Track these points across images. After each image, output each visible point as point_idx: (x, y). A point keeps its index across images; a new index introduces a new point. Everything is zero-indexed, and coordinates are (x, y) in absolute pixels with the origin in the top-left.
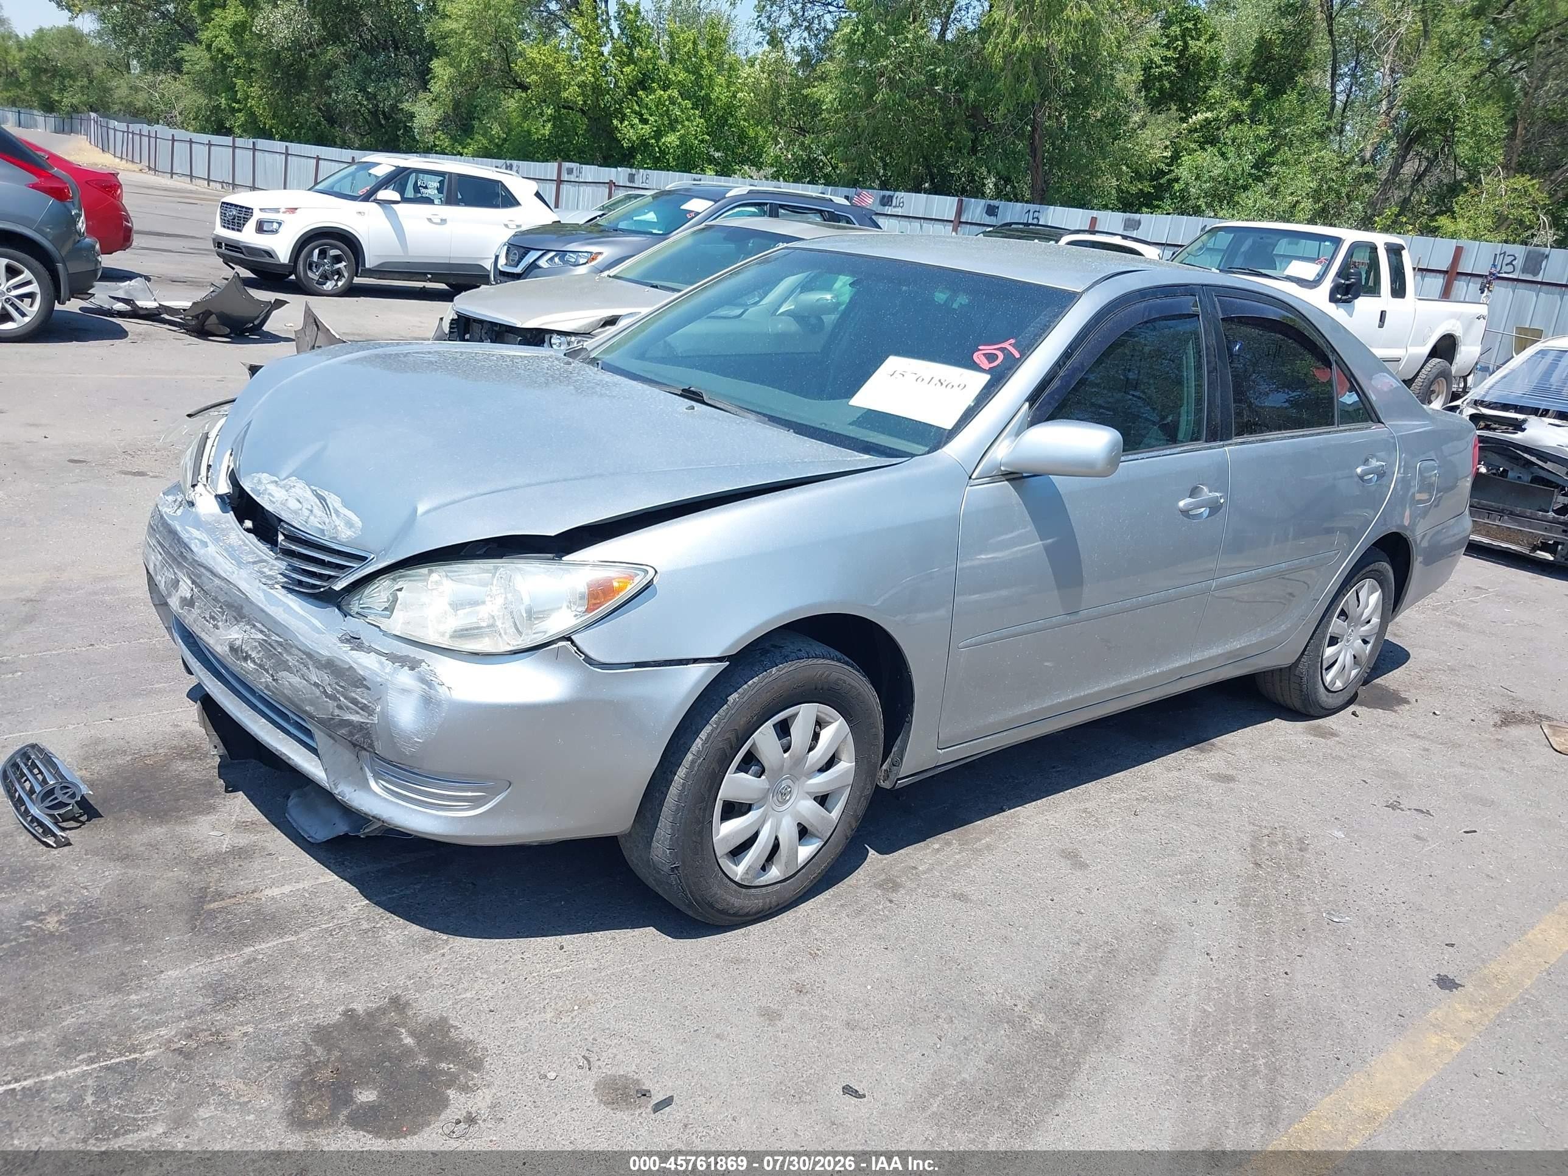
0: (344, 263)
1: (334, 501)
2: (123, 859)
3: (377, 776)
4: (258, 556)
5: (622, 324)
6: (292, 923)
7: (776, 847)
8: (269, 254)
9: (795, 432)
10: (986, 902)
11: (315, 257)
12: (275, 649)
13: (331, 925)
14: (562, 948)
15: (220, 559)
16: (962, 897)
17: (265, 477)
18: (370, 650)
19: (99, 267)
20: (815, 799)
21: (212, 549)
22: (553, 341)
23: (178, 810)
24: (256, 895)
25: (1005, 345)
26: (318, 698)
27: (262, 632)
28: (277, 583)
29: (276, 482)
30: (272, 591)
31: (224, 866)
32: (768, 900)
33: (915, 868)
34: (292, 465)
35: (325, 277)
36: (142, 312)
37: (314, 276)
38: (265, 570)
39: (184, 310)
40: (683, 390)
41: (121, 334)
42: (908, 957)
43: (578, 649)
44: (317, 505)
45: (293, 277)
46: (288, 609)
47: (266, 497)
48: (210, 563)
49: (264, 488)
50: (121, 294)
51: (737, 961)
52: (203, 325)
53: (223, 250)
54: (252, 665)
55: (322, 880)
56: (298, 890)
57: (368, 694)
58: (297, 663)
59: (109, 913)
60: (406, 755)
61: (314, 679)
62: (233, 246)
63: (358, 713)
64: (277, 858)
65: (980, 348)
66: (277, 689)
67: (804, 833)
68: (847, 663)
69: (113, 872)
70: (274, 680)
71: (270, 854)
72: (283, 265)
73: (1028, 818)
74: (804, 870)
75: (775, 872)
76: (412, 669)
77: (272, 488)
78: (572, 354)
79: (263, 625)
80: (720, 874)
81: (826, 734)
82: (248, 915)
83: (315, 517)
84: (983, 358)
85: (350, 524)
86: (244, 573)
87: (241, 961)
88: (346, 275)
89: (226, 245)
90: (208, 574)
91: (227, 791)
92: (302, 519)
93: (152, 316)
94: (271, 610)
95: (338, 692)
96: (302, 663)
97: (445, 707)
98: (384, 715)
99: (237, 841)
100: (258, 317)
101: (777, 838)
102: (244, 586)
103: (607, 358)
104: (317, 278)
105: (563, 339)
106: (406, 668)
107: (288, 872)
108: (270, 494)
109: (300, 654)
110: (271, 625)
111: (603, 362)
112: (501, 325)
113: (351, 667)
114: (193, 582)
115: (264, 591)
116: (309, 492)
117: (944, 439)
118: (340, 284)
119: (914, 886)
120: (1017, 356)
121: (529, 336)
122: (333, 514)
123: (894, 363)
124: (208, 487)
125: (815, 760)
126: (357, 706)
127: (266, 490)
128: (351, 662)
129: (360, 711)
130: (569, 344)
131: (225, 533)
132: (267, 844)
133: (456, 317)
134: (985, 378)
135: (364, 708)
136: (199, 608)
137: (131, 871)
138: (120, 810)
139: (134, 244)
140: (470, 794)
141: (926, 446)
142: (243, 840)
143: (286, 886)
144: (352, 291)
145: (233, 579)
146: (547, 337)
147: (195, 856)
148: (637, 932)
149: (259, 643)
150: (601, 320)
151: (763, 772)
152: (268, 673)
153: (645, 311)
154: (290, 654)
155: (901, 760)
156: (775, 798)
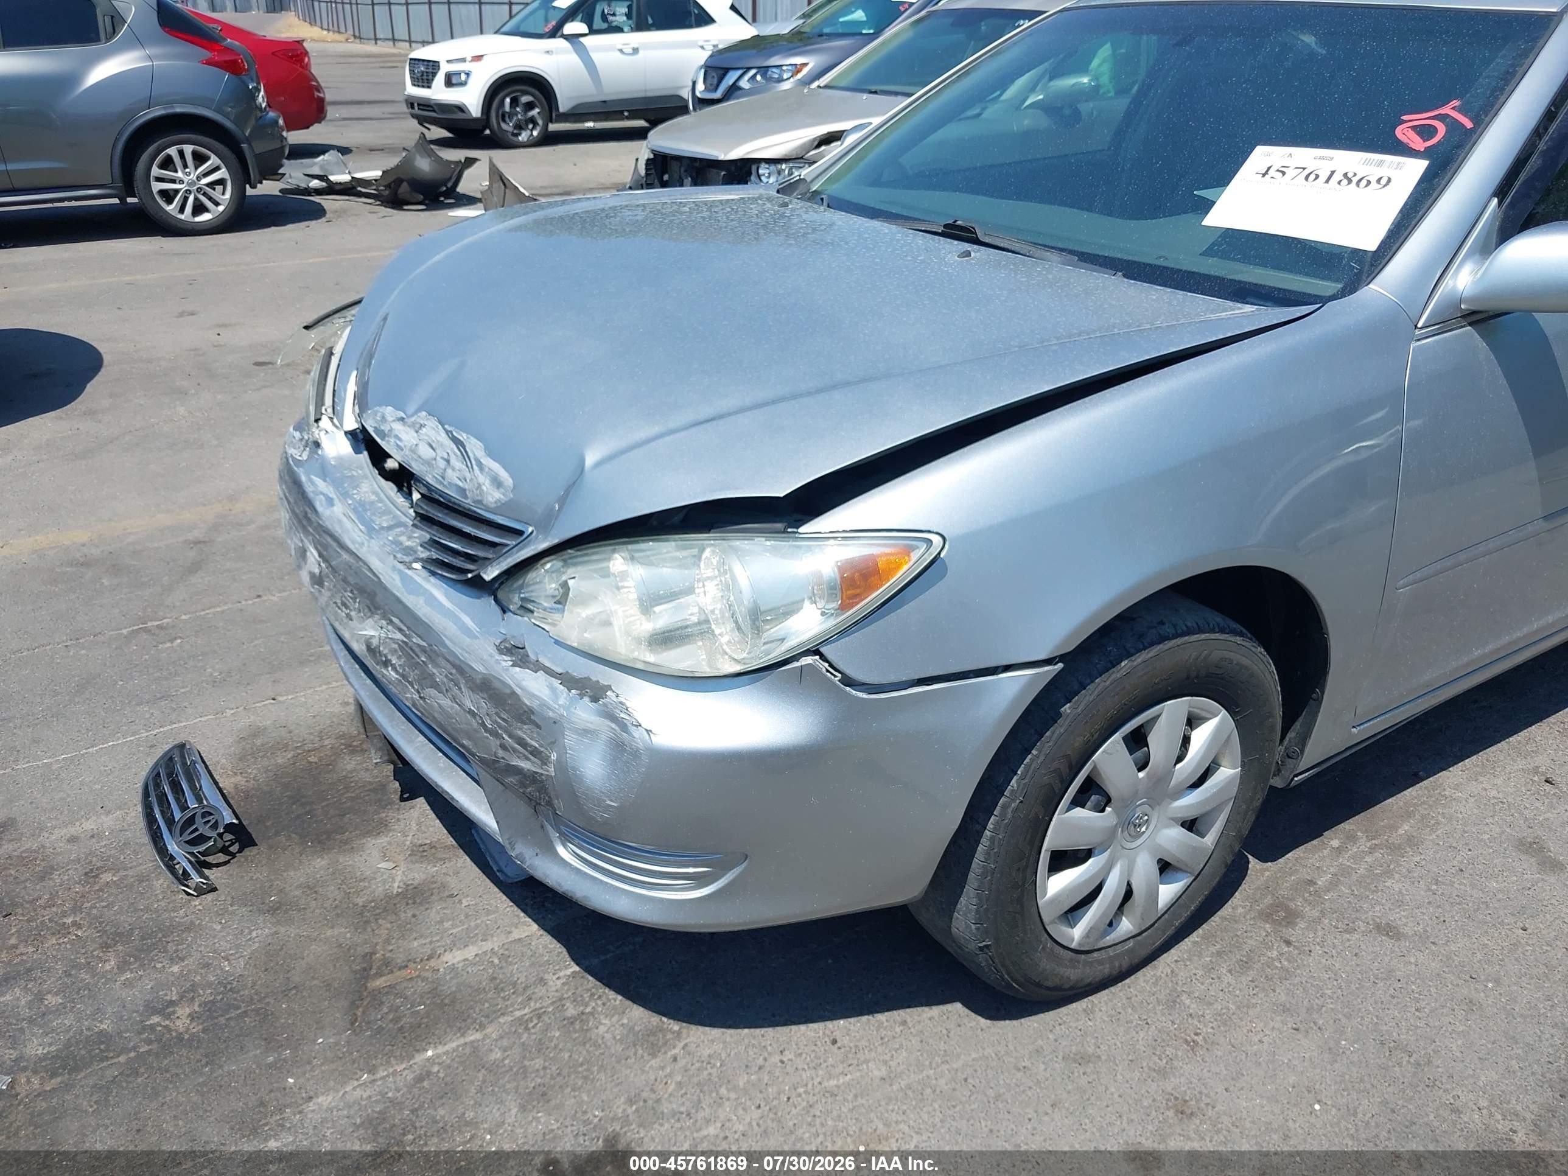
0: (537, 110)
1: (475, 447)
2: (274, 910)
3: (565, 839)
4: (395, 517)
5: (850, 140)
6: (477, 1010)
7: (1129, 894)
8: (461, 108)
9: (1125, 276)
10: (1428, 937)
11: (507, 108)
12: (417, 655)
13: (527, 1010)
14: (834, 1042)
15: (348, 524)
16: (1388, 930)
17: (389, 411)
18: (537, 667)
19: (284, 143)
20: (1183, 825)
21: (338, 509)
22: (761, 172)
23: (342, 830)
24: (433, 963)
25: (1446, 110)
26: (475, 730)
27: (400, 630)
28: (416, 560)
29: (402, 419)
30: (407, 571)
31: (394, 917)
32: (1117, 964)
33: (1312, 882)
34: (422, 393)
35: (520, 127)
36: (338, 187)
37: (508, 127)
38: (403, 539)
39: (376, 180)
40: (945, 226)
41: (318, 212)
42: (1332, 1044)
43: (831, 665)
44: (455, 454)
45: (488, 132)
46: (431, 599)
47: (392, 440)
48: (337, 529)
49: (389, 428)
50: (316, 171)
51: (1082, 1059)
52: (396, 194)
53: (416, 111)
54: (393, 673)
55: (516, 934)
56: (485, 953)
57: (538, 734)
58: (445, 680)
59: (252, 999)
60: (597, 821)
61: (469, 704)
62: (426, 105)
63: (528, 759)
64: (460, 902)
65: (1405, 118)
66: (425, 709)
67: (1165, 867)
68: (1234, 632)
69: (261, 931)
70: (420, 697)
71: (451, 896)
72: (476, 120)
73: (1457, 787)
74: (1166, 916)
75: (1126, 926)
76: (595, 699)
77: (398, 427)
78: (786, 189)
79: (401, 621)
80: (1050, 943)
81: (1200, 737)
82: (422, 997)
83: (453, 469)
84: (1412, 134)
85: (497, 483)
86: (375, 544)
87: (410, 1077)
88: (540, 122)
89: (418, 105)
90: (334, 545)
91: (402, 799)
92: (437, 473)
93: (349, 190)
94: (410, 600)
95: (500, 727)
96: (452, 680)
97: (645, 759)
98: (561, 766)
99: (410, 876)
100: (450, 178)
101: (1129, 884)
102: (375, 564)
103: (834, 189)
104: (510, 129)
105: (773, 168)
106: (586, 699)
107: (473, 924)
108: (397, 437)
109: (449, 666)
110: (411, 622)
111: (829, 196)
112: (701, 159)
113: (514, 693)
114: (320, 555)
115: (400, 572)
116: (443, 434)
117: (1366, 268)
118: (535, 133)
119: (1316, 913)
120: (1469, 125)
121: (733, 168)
122: (475, 466)
123: (1262, 156)
124: (335, 420)
125: (1184, 776)
126: (527, 750)
127: (391, 430)
128: (513, 686)
129: (530, 756)
130: (779, 173)
131: (355, 483)
132: (449, 879)
133: (652, 156)
134: (1419, 166)
135: (535, 752)
136: (329, 590)
137: (283, 930)
138: (277, 834)
139: (329, 116)
140: (691, 870)
141: (1337, 281)
142: (419, 873)
143: (471, 947)
144: (549, 139)
145: (362, 552)
146: (754, 168)
147: (360, 901)
148: (935, 1011)
149: (399, 645)
150: (815, 139)
151: (1109, 801)
152: (413, 687)
153: (876, 121)
154: (436, 665)
155: (1302, 751)
156: (1126, 833)
